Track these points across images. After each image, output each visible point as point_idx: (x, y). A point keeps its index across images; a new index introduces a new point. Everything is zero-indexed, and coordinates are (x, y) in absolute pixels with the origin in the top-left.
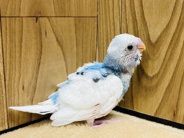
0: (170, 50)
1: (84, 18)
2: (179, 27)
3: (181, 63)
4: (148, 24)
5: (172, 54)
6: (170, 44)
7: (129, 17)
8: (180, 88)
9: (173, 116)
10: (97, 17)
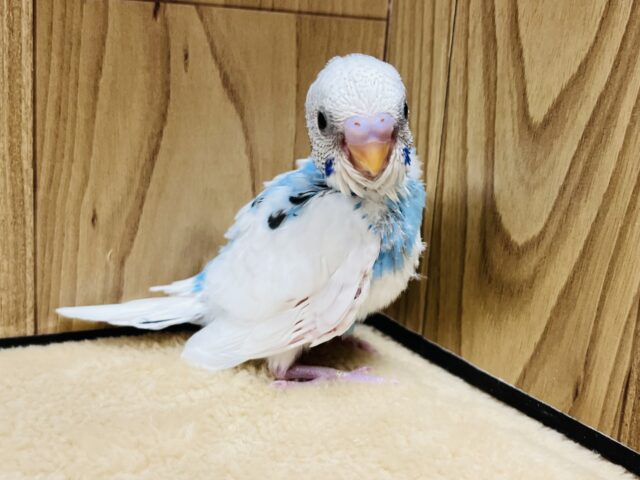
0: (584, 156)
1: (334, 19)
2: (619, 75)
3: (612, 208)
4: (526, 55)
5: (587, 171)
6: (586, 135)
7: (475, 27)
8: (603, 298)
9: (571, 397)
10: (388, 20)
